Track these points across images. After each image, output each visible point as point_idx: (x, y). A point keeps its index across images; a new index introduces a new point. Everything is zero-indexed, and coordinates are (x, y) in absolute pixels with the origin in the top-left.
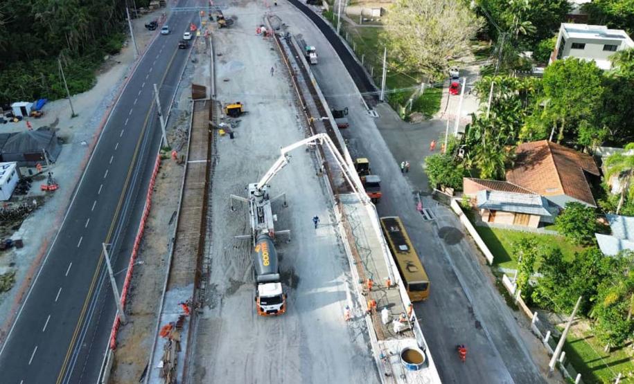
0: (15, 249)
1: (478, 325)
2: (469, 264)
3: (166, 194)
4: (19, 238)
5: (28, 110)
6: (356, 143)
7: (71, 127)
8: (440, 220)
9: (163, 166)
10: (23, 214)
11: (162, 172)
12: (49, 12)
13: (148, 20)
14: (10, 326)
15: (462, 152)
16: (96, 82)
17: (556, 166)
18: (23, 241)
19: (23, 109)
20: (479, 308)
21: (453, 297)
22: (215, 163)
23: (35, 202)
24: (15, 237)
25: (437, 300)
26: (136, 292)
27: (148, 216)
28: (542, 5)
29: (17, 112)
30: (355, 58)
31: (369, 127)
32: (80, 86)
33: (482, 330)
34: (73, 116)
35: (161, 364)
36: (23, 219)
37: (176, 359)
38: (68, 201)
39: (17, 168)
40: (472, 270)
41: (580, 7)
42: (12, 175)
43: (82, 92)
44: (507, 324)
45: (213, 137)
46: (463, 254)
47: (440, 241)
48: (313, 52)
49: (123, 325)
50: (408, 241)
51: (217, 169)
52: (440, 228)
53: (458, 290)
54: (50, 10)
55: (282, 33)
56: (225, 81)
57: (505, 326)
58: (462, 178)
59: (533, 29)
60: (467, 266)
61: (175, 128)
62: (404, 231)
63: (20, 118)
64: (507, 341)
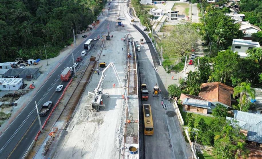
0: (14, 106)
1: (171, 146)
2: (175, 124)
3: (70, 92)
4: (16, 103)
5: (33, 62)
6: (146, 79)
7: (46, 69)
8: (169, 108)
9: (72, 83)
10: (20, 95)
11: (71, 84)
12: (47, 30)
13: (83, 34)
14: (5, 130)
15: (185, 85)
16: (59, 54)
17: (219, 91)
18: (17, 104)
19: (31, 62)
20: (173, 140)
21: (164, 135)
22: (89, 82)
23: (25, 92)
24: (16, 102)
25: (158, 135)
26: (49, 123)
27: (61, 99)
28: (230, 32)
29: (29, 63)
30: (155, 50)
31: (153, 74)
32: (53, 55)
33: (171, 148)
34: (48, 65)
35: (46, 144)
36: (20, 97)
37: (51, 143)
38: (36, 92)
39: (23, 80)
40: (175, 127)
41: (252, 34)
42: (20, 82)
43: (53, 57)
44: (182, 147)
45: (92, 74)
46: (174, 120)
47: (166, 116)
48: (139, 47)
49: (41, 133)
50: (151, 113)
51: (89, 84)
52: (168, 111)
53: (167, 133)
54: (48, 29)
55: (131, 40)
56: (104, 56)
57: (181, 147)
58: (181, 94)
59: (225, 41)
60: (173, 125)
61: (81, 70)
62: (150, 109)
63: (30, 65)
64: (180, 153)
